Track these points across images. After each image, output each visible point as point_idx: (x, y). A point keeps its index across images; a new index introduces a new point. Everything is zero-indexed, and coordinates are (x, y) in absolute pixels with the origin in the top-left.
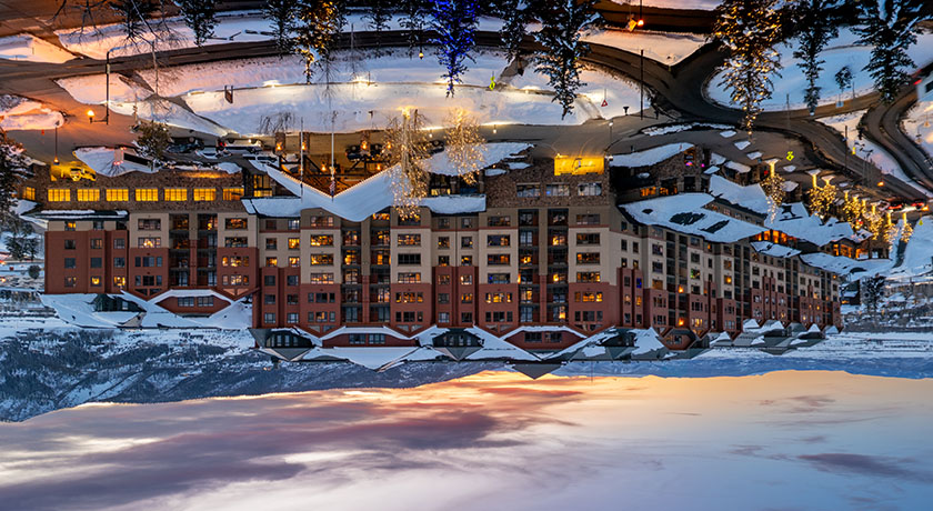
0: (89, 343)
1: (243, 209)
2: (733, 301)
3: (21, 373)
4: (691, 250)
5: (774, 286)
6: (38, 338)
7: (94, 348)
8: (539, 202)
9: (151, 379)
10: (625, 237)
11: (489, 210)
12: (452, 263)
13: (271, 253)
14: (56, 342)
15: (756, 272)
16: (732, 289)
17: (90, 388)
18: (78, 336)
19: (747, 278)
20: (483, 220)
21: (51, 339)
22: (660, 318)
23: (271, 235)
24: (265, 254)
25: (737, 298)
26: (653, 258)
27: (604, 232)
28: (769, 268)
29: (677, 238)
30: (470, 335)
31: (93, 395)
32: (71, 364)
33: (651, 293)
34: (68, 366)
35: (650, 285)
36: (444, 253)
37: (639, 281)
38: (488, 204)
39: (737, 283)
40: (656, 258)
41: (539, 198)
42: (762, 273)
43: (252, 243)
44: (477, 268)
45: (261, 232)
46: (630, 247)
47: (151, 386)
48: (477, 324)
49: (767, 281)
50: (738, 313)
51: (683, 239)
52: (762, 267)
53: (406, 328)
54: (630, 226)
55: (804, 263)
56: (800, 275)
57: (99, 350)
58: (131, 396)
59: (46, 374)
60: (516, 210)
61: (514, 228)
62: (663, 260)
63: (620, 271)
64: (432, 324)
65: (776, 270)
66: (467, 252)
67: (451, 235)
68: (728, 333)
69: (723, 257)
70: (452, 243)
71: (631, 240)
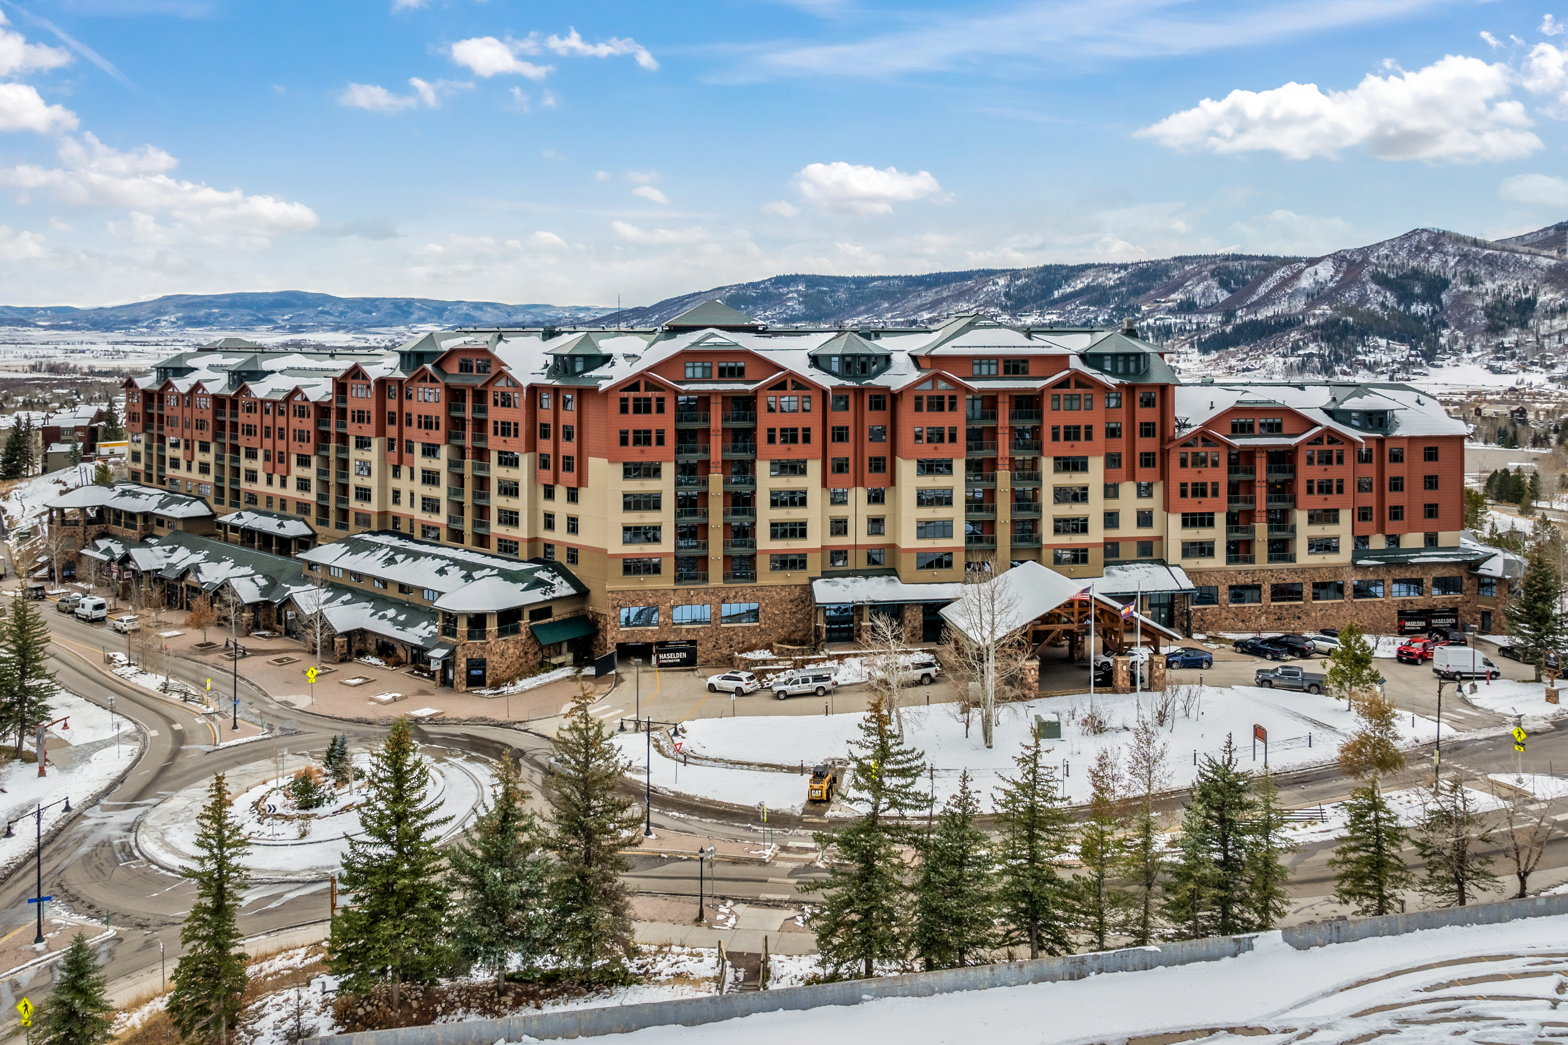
0: (1322, 356)
1: (1189, 573)
2: (353, 429)
3: (1419, 309)
4: (441, 519)
5: (267, 458)
6: (1396, 366)
7: (1313, 348)
8: (723, 594)
9: (1223, 295)
10: (571, 540)
11: (805, 581)
12: (862, 494)
13: (1145, 504)
14: (1370, 358)
15: (303, 485)
16: (355, 455)
17: (1317, 282)
18: (1337, 369)
19: (322, 473)
20: (814, 565)
21: (1376, 364)
22: (506, 402)
23: (1145, 533)
24: (1154, 503)
25: (343, 439)
26: (519, 504)
27: (617, 546)
28: (275, 489)
29: (468, 540)
30: (834, 374)
31: (1311, 270)
32: (1346, 322)
33: (523, 446)
34: (1351, 319)
35: (524, 460)
36: (876, 510)
37: (545, 465)
38: (807, 590)
39: (344, 464)
40: (511, 504)
41: (723, 602)
42: (292, 481)
43: (1175, 520)
44: (824, 484)
45: (1160, 538)
46: (561, 523)
47: (1224, 285)
48: (825, 392)
49: (282, 468)
50: (342, 413)
51: (457, 536)
52: (291, 491)
53: (942, 385)
54: (560, 556)
55: (202, 499)
56: (210, 478)
57: (1306, 345)
58: (1253, 268)
59: (1383, 305)
60: (760, 582)
61: (764, 552)
62: (497, 502)
63: (582, 480)
64: (901, 392)
65: (260, 486)
66: (839, 511)
67: (865, 539)
68: (365, 377)
69: (372, 507)
70: (863, 526)
71: (560, 535)
